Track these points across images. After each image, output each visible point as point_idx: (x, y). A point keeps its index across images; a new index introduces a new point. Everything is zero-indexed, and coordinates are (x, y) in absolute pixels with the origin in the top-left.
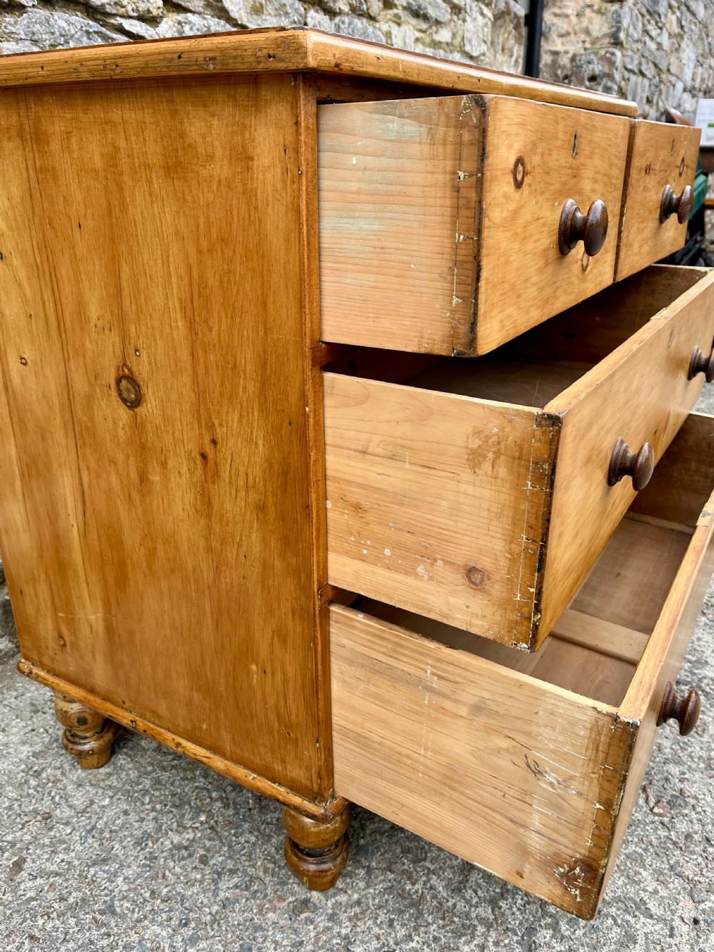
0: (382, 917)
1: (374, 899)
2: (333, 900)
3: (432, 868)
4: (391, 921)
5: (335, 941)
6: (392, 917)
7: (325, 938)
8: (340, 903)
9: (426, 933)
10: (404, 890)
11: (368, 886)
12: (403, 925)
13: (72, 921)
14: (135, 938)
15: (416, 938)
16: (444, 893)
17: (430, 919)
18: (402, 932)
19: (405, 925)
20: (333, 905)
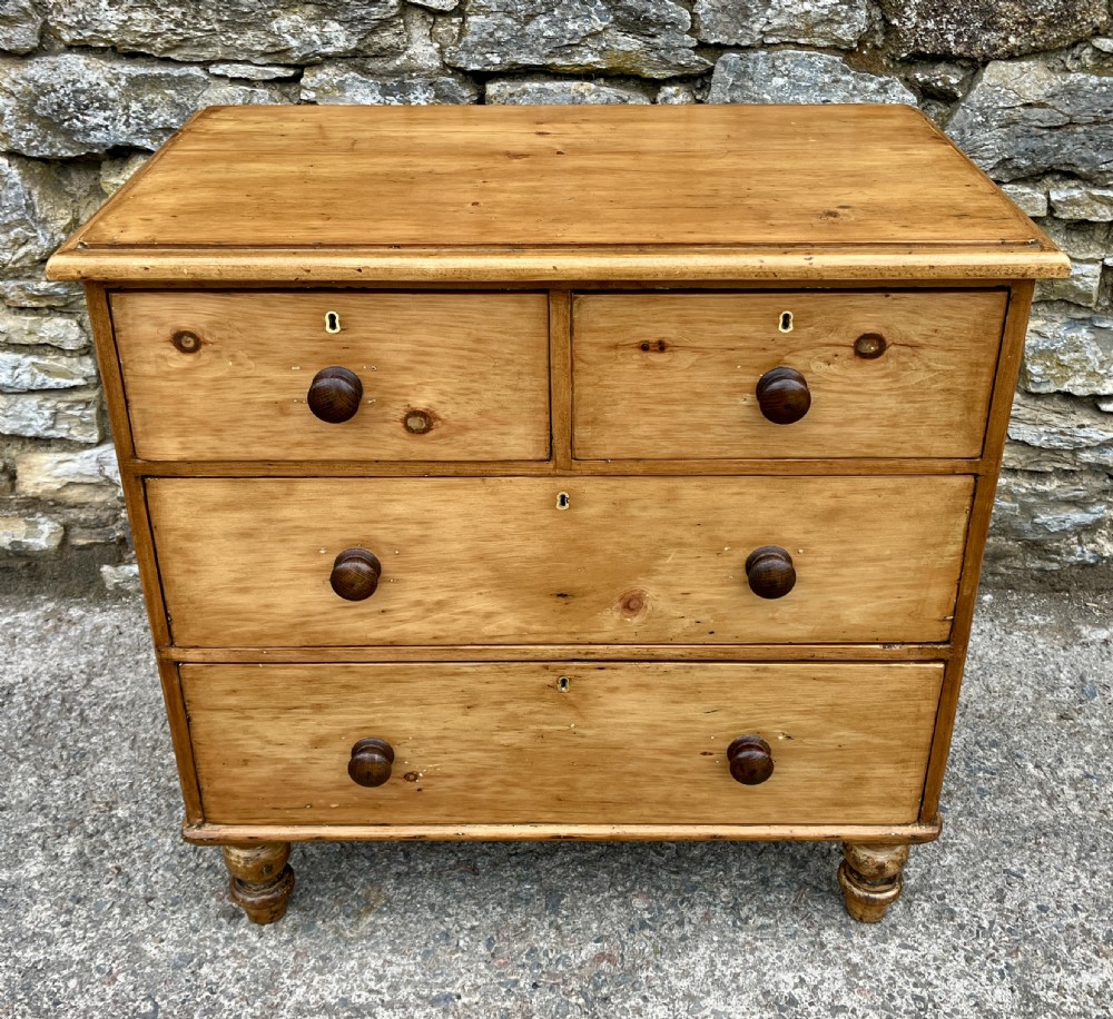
0: (244, 971)
1: (263, 957)
2: (246, 932)
3: (314, 983)
4: (244, 978)
5: (208, 951)
6: (248, 977)
7: (208, 943)
8: (246, 938)
9: (241, 1006)
10: (279, 973)
11: (272, 948)
12: (243, 988)
13: (154, 796)
14: (155, 835)
15: (233, 1003)
16: (290, 1003)
17: (258, 1004)
18: (235, 990)
19: (244, 990)
20: (243, 934)
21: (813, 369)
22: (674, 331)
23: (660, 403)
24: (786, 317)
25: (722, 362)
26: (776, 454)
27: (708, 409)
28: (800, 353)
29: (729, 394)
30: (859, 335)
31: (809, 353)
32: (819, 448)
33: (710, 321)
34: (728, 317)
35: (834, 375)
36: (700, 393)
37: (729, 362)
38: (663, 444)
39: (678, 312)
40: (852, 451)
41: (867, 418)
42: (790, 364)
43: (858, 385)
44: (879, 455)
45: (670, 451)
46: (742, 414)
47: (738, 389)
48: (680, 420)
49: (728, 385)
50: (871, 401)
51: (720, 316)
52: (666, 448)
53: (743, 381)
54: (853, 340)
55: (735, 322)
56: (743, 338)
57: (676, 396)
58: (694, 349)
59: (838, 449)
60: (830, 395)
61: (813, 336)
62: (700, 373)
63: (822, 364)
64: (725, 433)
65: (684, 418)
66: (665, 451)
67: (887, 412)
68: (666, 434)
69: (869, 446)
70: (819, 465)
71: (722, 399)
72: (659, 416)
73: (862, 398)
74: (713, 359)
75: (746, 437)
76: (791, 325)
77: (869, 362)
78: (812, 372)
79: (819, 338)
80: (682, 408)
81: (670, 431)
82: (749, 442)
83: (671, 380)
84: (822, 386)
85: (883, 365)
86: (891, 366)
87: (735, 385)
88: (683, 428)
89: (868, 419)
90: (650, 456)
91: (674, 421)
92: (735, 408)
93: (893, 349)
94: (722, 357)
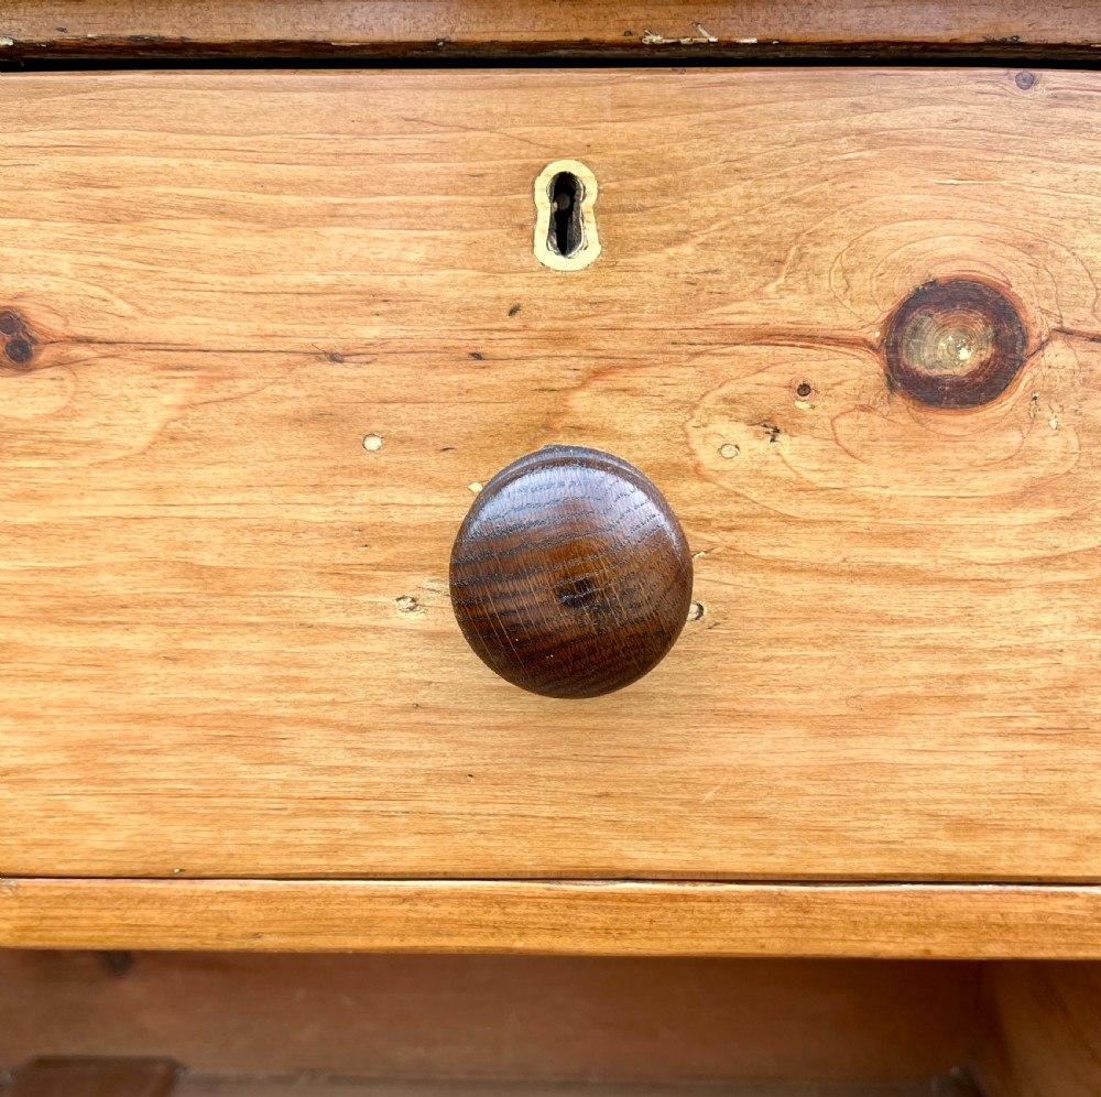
21: (706, 457)
22: (64, 262)
23: (47, 617)
24: (565, 187)
25: (298, 421)
26: (569, 855)
27: (260, 645)
28: (640, 379)
29: (338, 574)
30: (903, 286)
31: (683, 379)
32: (747, 830)
33: (219, 210)
34: (298, 187)
35: (802, 488)
36: (220, 572)
37: (322, 419)
38: (85, 805)
39: (63, 162)
40: (887, 847)
41: (953, 697)
42: (598, 432)
43: (908, 538)
44: (1003, 867)
45: (120, 839)
46: (409, 671)
47: (378, 554)
48: (144, 697)
49: (335, 534)
50: (968, 615)
51: (260, 185)
52: (92, 822)
53: (397, 517)
54: (878, 313)
55: (333, 216)
56: (376, 299)
57: (114, 585)
58: (168, 356)
59: (824, 834)
60: (786, 586)
61: (695, 291)
62: (206, 474)
63: (738, 432)
64: (341, 758)
65: (154, 687)
66: (97, 840)
67: (1039, 669)
68: (90, 762)
69: (964, 827)
70: (755, 914)
71: (317, 601)
72: (51, 677)
73: (925, 601)
74: (253, 406)
75: (436, 777)
76: (590, 231)
77: (952, 423)
78: (698, 473)
79: (723, 298)
80: (140, 640)
81: (110, 748)
82: (449, 801)
83: (75, 510)
84: (745, 541)
85: (1014, 438)
86: (1054, 445)
87: (364, 534)
88: (162, 735)
89: (954, 700)
90: (35, 860)
91: (122, 703)
92: (378, 645)
93: (1059, 356)
94: (296, 396)
